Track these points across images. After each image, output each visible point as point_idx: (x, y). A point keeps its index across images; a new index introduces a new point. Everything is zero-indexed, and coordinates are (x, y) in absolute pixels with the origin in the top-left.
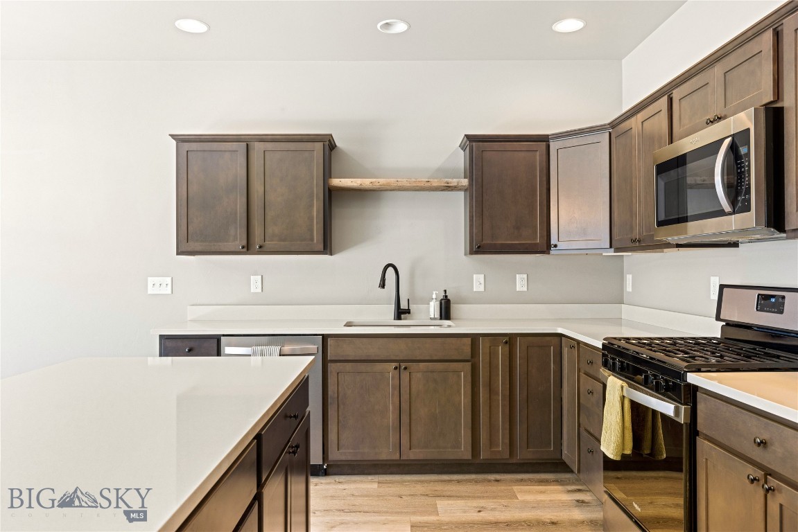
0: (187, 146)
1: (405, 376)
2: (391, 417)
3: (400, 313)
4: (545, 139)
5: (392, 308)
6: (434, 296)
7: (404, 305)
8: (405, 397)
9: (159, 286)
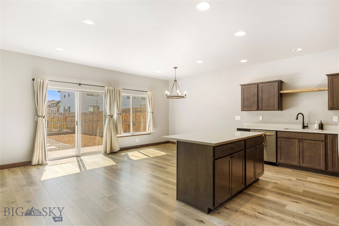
0: (243, 87)
2: (297, 154)
3: (304, 127)
6: (316, 123)
8: (301, 149)
9: (238, 118)
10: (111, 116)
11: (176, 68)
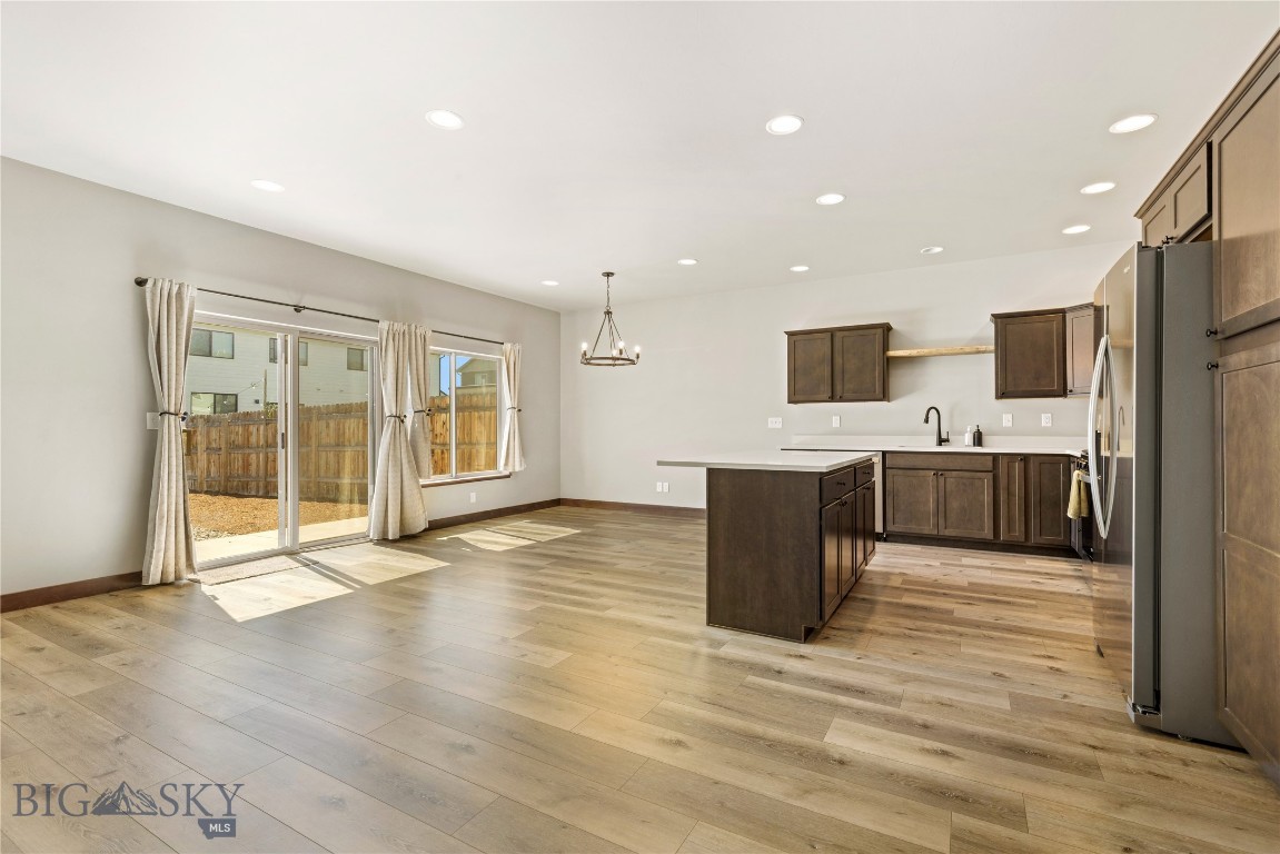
0: (795, 338)
1: (942, 480)
2: (931, 505)
3: (941, 442)
4: (1063, 312)
5: (935, 439)
6: (968, 429)
7: (944, 436)
8: (942, 493)
9: (775, 423)
10: (401, 419)
11: (608, 275)
